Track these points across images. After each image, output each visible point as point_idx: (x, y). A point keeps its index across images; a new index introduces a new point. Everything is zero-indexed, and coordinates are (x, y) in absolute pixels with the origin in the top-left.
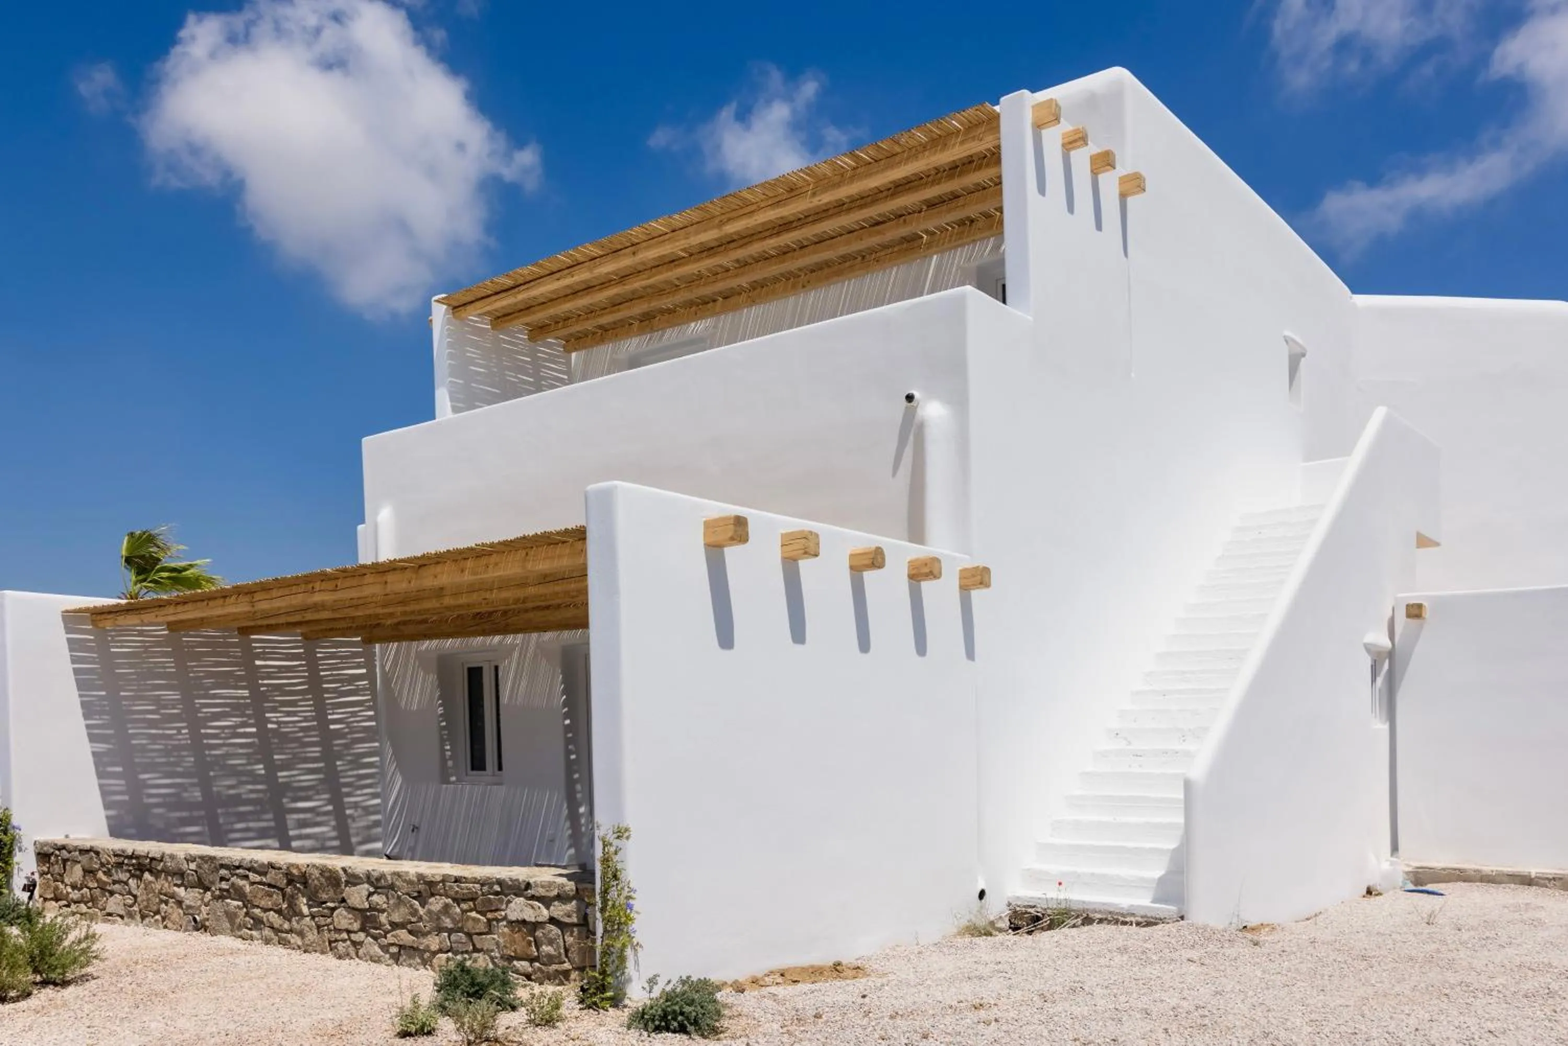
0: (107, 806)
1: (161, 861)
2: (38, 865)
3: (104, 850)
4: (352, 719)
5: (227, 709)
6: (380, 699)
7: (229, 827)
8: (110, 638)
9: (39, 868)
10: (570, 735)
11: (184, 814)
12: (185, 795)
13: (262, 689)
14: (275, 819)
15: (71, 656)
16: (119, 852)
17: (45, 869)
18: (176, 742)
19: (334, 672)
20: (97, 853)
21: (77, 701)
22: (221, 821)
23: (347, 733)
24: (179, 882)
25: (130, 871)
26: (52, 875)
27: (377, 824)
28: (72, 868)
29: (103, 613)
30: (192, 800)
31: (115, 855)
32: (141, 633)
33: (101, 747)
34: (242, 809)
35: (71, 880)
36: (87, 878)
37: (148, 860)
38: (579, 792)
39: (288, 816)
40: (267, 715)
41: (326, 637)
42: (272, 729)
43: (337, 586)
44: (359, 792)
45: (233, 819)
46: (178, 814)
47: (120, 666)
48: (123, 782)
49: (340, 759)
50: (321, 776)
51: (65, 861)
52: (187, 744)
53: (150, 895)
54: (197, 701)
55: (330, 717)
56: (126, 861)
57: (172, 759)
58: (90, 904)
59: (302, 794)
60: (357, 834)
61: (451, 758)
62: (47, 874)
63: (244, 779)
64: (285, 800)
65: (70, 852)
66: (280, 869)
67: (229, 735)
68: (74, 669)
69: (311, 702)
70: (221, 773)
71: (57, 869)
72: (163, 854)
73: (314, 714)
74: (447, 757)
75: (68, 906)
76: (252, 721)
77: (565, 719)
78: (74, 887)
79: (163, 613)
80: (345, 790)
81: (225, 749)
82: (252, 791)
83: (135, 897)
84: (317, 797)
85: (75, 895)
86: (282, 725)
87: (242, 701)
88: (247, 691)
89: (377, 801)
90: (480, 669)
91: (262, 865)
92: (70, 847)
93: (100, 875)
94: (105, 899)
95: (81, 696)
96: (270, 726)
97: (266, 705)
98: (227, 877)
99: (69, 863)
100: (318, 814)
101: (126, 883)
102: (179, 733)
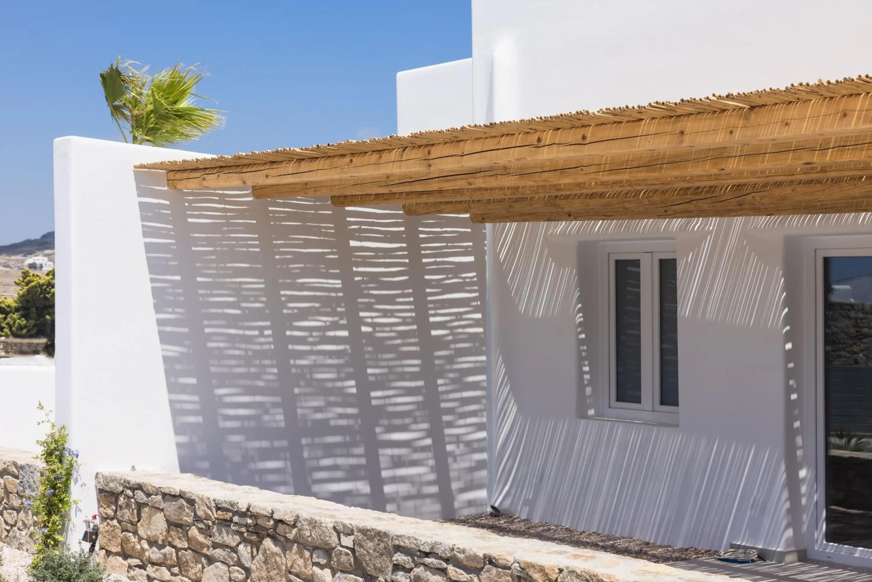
0: (178, 430)
1: (294, 526)
2: (100, 506)
3: (202, 500)
4: (456, 324)
5: (317, 305)
6: (490, 295)
7: (314, 463)
8: (187, 204)
9: (101, 509)
10: (791, 365)
11: (265, 444)
12: (266, 418)
13: (356, 279)
14: (365, 455)
15: (143, 226)
16: (224, 505)
17: (110, 512)
18: (257, 347)
19: (438, 260)
20: (191, 502)
21: (148, 287)
22: (306, 454)
23: (451, 342)
24: (323, 561)
25: (241, 534)
26: (119, 522)
27: (481, 465)
28: (150, 517)
29: (185, 170)
30: (274, 425)
31: (218, 509)
32: (222, 199)
33: (174, 350)
34: (331, 439)
35: (149, 533)
36: (172, 533)
37: (272, 522)
38: (800, 448)
39: (381, 451)
40: (362, 314)
41: (440, 212)
42: (367, 333)
43: (584, 138)
44: (461, 422)
45: (319, 453)
46: (257, 444)
47: (196, 242)
48: (196, 398)
49: (441, 377)
50: (420, 398)
51: (140, 506)
52: (270, 349)
53: (273, 573)
54: (282, 293)
55: (432, 319)
56: (236, 519)
57: (252, 370)
58: (176, 570)
59: (398, 422)
60: (459, 479)
61: (591, 383)
62: (112, 519)
63: (332, 399)
64: (378, 430)
65: (148, 495)
66: (506, 567)
67: (317, 340)
68: (146, 244)
69: (412, 299)
70: (306, 390)
71: (127, 514)
72: (298, 517)
73: (414, 314)
74: (586, 382)
75: (143, 567)
76: (344, 322)
77: (786, 342)
78: (152, 543)
79: (274, 172)
80: (446, 418)
81: (313, 358)
82: (341, 416)
83: (248, 571)
84: (414, 427)
85: (154, 554)
86: (378, 329)
87: (334, 294)
88: (340, 282)
89: (482, 434)
90: (636, 263)
91: (475, 558)
92: (149, 488)
93: (194, 532)
94: (200, 566)
95: (152, 280)
96: (364, 329)
97: (360, 300)
98: (407, 566)
99: (146, 509)
100: (416, 450)
101: (234, 550)
102: (262, 335)
